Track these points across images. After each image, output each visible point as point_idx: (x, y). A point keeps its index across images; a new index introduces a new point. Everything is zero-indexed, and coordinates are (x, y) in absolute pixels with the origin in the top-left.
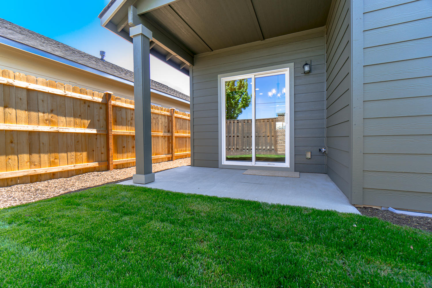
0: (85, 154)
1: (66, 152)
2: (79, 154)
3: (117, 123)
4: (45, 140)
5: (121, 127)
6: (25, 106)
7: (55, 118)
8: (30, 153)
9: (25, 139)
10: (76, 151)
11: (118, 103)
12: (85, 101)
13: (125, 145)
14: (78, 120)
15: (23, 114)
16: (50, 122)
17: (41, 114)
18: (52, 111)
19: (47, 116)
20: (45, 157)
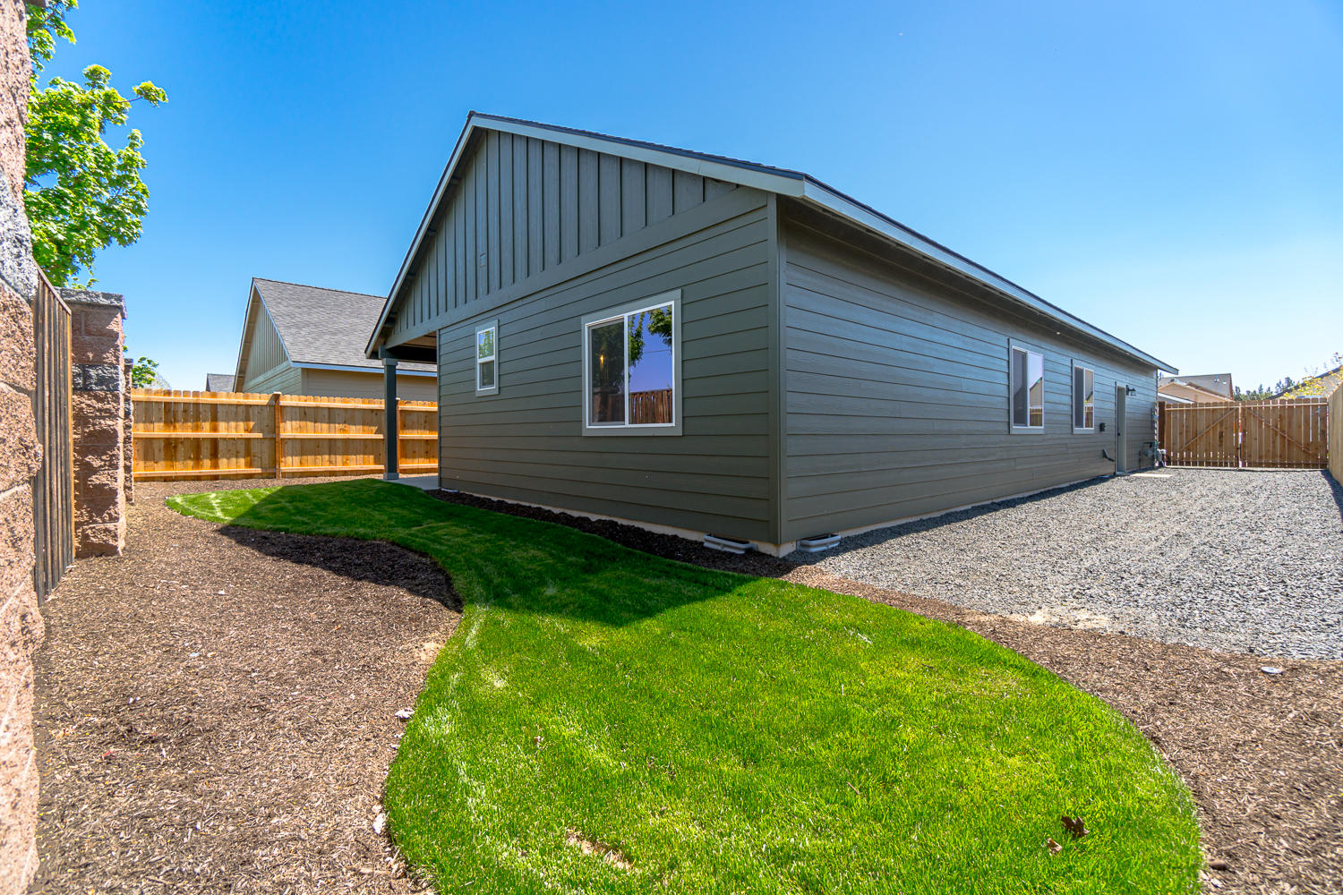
0: (372, 457)
1: (356, 455)
2: (366, 456)
3: (404, 427)
4: (339, 444)
5: (410, 431)
6: (327, 420)
7: (348, 427)
8: (330, 455)
9: (326, 444)
10: (364, 454)
11: (408, 407)
12: (372, 410)
13: (417, 449)
14: (366, 428)
15: (325, 426)
16: (343, 430)
17: (337, 425)
18: (345, 422)
19: (341, 426)
20: (339, 458)
